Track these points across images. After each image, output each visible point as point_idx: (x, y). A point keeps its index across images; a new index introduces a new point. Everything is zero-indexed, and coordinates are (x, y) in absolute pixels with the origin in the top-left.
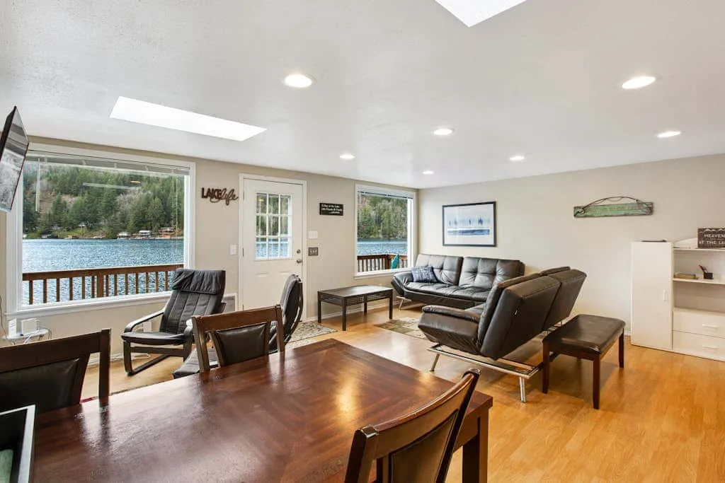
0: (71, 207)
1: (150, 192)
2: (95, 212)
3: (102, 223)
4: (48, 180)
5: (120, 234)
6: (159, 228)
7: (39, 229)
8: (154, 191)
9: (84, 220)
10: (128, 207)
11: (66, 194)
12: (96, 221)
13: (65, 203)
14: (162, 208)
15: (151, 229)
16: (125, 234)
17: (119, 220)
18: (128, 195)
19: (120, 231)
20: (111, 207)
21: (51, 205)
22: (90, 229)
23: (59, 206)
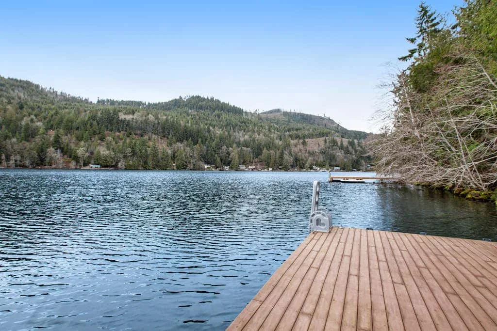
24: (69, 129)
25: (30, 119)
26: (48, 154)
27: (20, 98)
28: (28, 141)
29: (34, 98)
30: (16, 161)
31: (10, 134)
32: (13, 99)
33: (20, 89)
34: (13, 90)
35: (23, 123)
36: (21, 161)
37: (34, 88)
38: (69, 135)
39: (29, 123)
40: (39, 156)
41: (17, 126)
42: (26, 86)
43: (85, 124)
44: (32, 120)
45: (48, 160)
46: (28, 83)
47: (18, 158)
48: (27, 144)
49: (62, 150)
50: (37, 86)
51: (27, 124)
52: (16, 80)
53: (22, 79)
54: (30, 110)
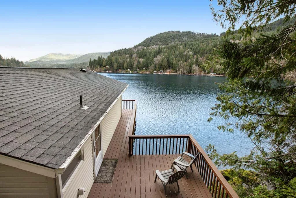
0: (141, 62)
1: (163, 57)
2: (147, 64)
3: (149, 68)
4: (137, 54)
5: (154, 72)
6: (166, 70)
7: (134, 69)
8: (165, 56)
9: (145, 66)
10: (157, 62)
11: (141, 58)
12: (148, 67)
13: (140, 61)
14: (167, 62)
15: (163, 70)
16: (156, 72)
17: (154, 67)
18: (157, 58)
19: (154, 71)
20: (152, 62)
21: (137, 62)
22: (146, 70)
23: (139, 62)
24: (203, 54)
25: (187, 51)
26: (193, 68)
27: (186, 41)
28: (186, 62)
29: (191, 39)
30: (182, 71)
31: (180, 59)
32: (183, 41)
33: (186, 36)
34: (184, 37)
35: (185, 53)
36: (183, 71)
37: (191, 34)
38: (203, 57)
39: (187, 53)
40: (189, 69)
41: (183, 55)
42: (189, 34)
43: (210, 50)
44: (188, 52)
45: (193, 70)
46: (189, 32)
47: (182, 70)
48: (185, 63)
49: (199, 65)
50: (193, 33)
51: (186, 54)
52: (185, 32)
53: (187, 31)
54: (188, 46)
